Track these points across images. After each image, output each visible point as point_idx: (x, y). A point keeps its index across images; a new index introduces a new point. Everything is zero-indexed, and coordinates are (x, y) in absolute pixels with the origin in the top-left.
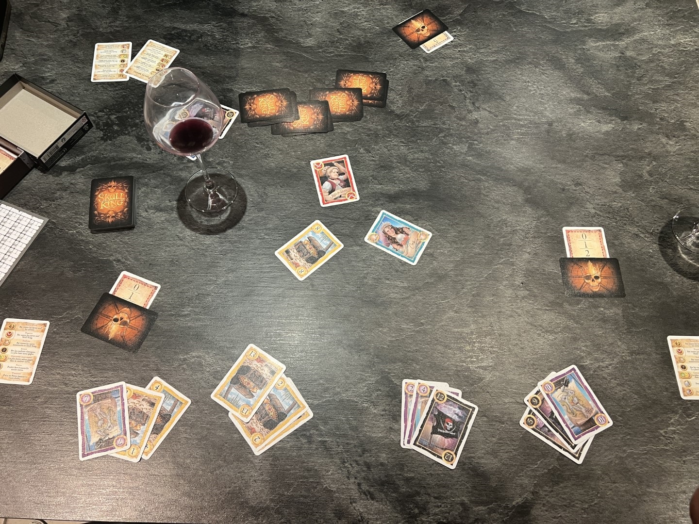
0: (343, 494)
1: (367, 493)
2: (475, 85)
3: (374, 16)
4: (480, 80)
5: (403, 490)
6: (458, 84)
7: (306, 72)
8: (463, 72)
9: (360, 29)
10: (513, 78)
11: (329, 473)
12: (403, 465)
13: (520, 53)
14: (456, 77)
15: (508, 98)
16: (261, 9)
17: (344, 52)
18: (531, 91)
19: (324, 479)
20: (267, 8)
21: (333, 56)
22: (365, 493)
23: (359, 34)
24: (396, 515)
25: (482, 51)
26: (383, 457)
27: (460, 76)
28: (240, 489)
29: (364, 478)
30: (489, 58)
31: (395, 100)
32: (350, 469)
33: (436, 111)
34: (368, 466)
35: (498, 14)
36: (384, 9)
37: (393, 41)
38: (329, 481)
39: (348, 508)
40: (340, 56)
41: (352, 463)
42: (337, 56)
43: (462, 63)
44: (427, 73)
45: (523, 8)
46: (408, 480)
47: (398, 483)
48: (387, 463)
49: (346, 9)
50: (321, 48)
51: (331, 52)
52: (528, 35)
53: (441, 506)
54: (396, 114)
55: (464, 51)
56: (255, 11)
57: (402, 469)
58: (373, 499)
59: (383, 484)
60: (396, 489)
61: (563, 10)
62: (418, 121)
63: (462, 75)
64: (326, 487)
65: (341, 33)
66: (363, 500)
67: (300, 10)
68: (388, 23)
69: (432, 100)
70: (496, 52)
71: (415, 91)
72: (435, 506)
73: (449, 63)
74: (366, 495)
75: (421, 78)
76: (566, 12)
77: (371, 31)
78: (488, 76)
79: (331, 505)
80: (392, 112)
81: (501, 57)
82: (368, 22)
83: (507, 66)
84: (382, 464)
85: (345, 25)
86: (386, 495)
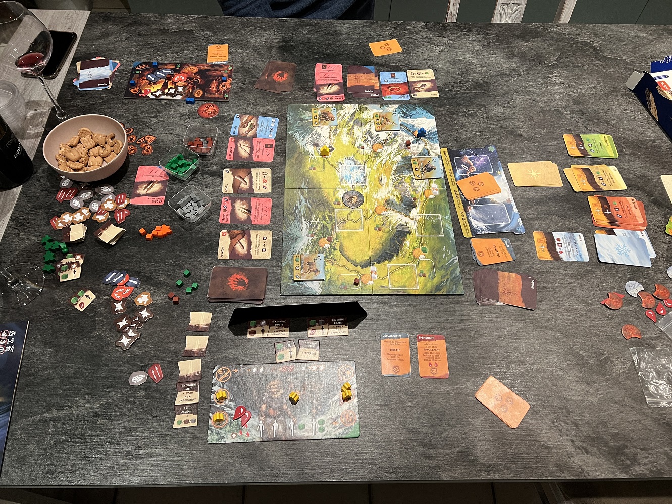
0: (560, 449)
1: (581, 448)
2: (583, 113)
3: (486, 63)
4: (586, 109)
5: (612, 444)
6: (568, 112)
7: (441, 106)
8: (571, 104)
9: (478, 73)
10: (613, 107)
11: (543, 432)
12: (606, 422)
13: (613, 88)
14: (565, 107)
15: (613, 122)
16: (392, 59)
17: (469, 90)
18: (630, 116)
19: (540, 437)
20: (397, 59)
21: (459, 94)
22: (579, 448)
23: (477, 76)
24: (612, 466)
25: (582, 87)
26: (588, 417)
27: (569, 106)
28: (468, 448)
29: (575, 436)
30: (589, 92)
31: (520, 126)
32: (561, 428)
33: (556, 134)
34: (576, 425)
35: (588, 59)
36: (492, 57)
37: (507, 81)
38: (545, 439)
39: (567, 462)
40: (466, 93)
41: (561, 423)
42: (463, 93)
43: (567, 97)
44: (540, 104)
45: (606, 54)
46: (614, 436)
47: (606, 438)
48: (592, 422)
49: (461, 58)
50: (449, 88)
51: (457, 91)
52: (616, 75)
53: (648, 457)
54: (523, 137)
55: (567, 87)
56: (387, 61)
57: (606, 427)
58: (587, 453)
59: (593, 440)
60: (606, 444)
61: (639, 56)
62: (543, 142)
63: (570, 106)
64: (544, 444)
65: (462, 77)
66: (579, 454)
67: (424, 60)
68: (499, 68)
69: (551, 125)
70: (593, 88)
71: (535, 119)
72: (643, 457)
73: (557, 97)
74: (581, 450)
75: (537, 109)
76: (642, 56)
77: (487, 74)
78: (592, 106)
79: (552, 460)
80: (520, 135)
81: (599, 91)
82: (482, 67)
83: (605, 98)
84: (587, 423)
85: (464, 70)
86: (599, 450)
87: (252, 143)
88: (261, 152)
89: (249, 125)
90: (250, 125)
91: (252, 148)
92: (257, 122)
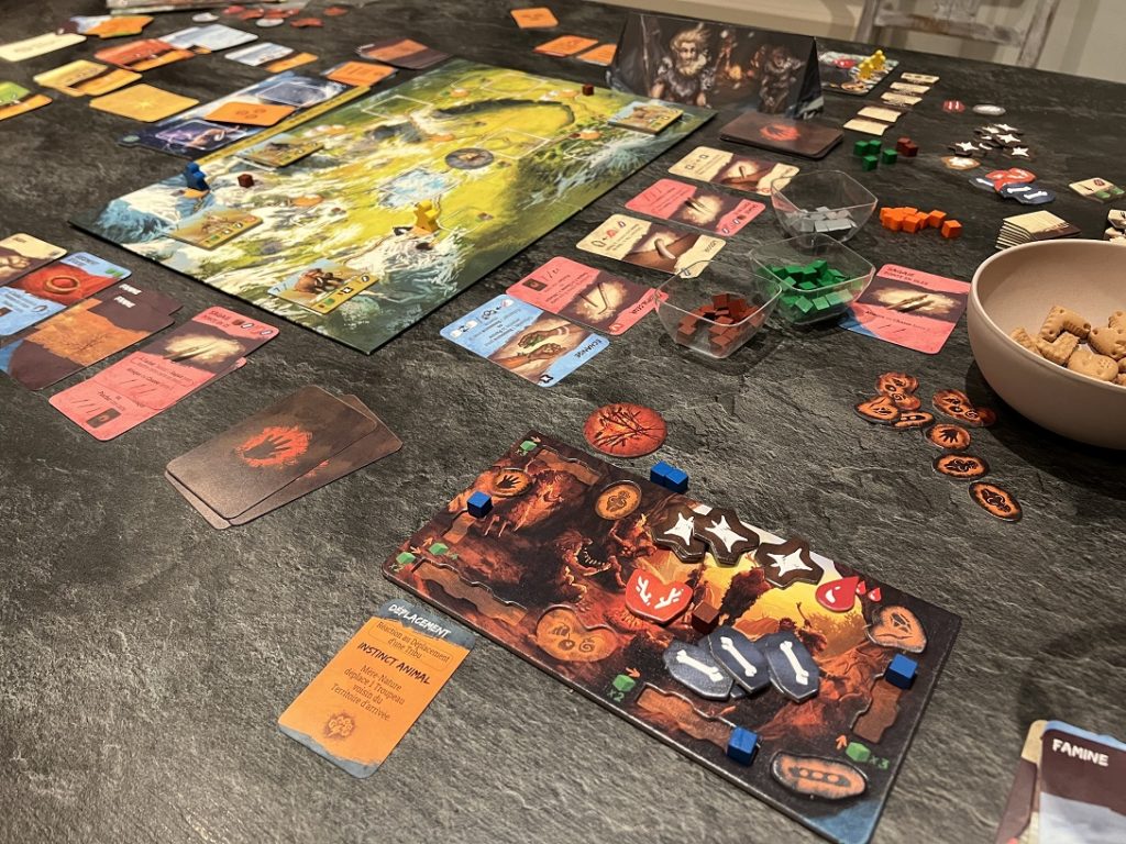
87: (571, 305)
88: (565, 283)
89: (537, 346)
90: (533, 344)
91: (583, 295)
92: (504, 346)
